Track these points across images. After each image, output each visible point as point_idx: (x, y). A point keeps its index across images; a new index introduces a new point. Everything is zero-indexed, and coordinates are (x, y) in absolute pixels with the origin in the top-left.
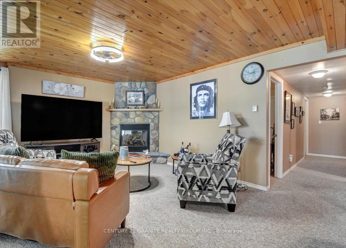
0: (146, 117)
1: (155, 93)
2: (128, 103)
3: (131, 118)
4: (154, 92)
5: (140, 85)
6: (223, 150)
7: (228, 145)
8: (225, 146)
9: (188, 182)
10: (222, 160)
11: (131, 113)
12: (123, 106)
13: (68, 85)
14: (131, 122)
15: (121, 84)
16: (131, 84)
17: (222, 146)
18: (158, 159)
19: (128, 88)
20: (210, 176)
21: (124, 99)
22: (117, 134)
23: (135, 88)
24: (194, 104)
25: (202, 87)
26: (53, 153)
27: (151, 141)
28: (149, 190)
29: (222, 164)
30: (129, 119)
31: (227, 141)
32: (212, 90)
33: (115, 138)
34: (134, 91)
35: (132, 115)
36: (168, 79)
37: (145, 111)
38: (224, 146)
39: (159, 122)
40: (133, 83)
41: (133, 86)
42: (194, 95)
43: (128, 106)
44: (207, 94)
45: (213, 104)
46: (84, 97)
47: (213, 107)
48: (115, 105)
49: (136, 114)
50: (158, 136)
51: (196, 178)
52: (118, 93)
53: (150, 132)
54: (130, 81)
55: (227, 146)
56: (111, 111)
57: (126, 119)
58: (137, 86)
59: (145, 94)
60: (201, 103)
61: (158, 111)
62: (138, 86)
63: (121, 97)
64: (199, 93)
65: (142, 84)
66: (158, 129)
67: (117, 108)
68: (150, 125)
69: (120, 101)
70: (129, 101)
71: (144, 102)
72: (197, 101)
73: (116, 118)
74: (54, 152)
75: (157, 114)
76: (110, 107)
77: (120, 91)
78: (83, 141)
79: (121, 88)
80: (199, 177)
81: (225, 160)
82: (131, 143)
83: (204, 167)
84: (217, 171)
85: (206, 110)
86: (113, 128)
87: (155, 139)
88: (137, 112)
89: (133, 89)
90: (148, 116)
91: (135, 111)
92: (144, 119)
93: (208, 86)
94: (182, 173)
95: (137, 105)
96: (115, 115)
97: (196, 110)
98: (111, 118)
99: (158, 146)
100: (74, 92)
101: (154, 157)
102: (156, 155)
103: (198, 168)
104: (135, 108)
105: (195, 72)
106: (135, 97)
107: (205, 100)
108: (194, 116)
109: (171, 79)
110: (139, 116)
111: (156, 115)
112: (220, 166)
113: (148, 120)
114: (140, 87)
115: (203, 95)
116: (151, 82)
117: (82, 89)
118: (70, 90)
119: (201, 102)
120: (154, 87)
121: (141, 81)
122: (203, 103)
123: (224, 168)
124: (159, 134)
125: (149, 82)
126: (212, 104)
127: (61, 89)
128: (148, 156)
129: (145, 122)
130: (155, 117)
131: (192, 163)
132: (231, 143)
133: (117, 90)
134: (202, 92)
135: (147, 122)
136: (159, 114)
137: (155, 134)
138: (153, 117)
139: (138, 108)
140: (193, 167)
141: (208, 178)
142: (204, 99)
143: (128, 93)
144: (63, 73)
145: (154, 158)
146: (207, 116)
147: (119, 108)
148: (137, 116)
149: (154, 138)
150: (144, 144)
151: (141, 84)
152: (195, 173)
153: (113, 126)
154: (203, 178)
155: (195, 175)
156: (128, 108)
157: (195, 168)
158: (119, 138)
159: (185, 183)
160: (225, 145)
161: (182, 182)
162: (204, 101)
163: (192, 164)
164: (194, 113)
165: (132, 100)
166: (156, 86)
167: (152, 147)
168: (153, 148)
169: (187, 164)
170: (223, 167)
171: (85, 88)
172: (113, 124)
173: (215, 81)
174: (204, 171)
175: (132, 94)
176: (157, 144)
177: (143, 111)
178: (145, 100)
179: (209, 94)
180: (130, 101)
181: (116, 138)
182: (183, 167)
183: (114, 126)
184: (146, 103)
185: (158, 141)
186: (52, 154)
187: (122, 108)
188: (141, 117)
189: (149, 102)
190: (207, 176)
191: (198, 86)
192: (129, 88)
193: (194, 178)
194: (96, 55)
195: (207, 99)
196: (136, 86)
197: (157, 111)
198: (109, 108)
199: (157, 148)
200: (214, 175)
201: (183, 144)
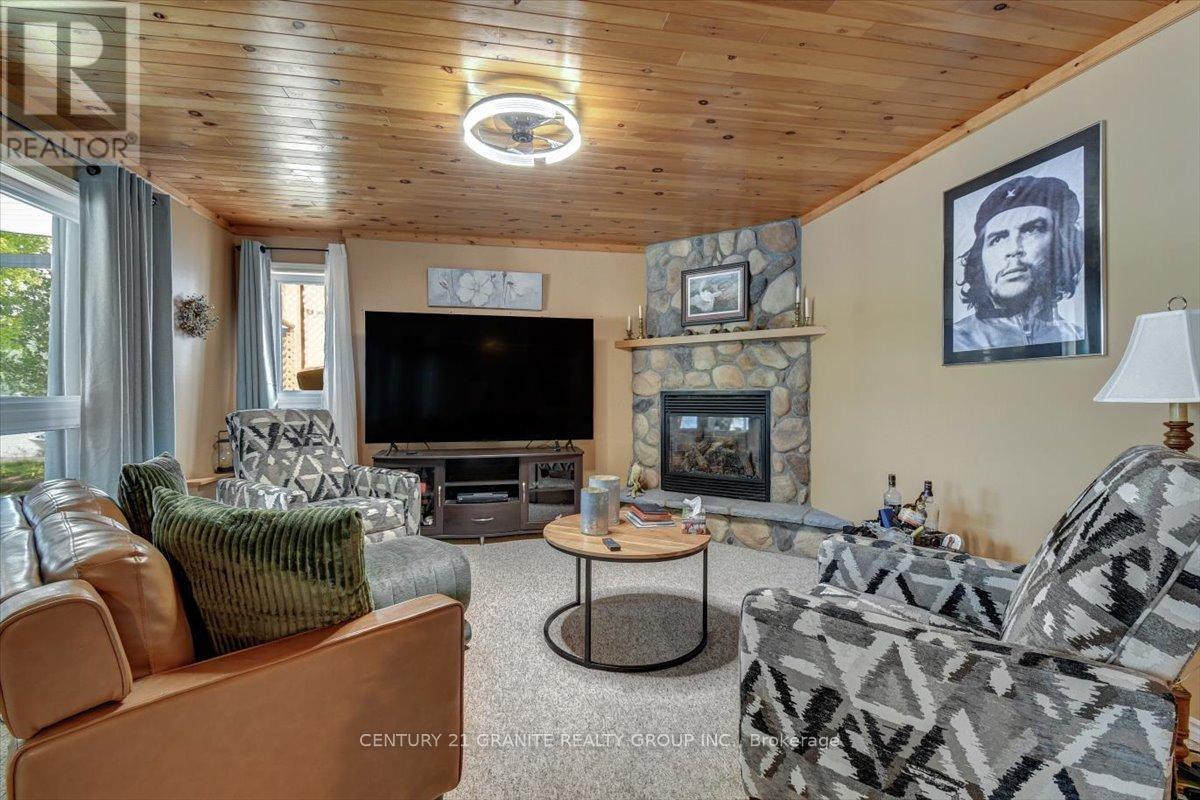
0: (755, 363)
1: (794, 264)
2: (689, 315)
3: (697, 370)
4: (788, 262)
5: (733, 241)
6: (1065, 560)
7: (1108, 529)
8: (1083, 536)
9: (790, 710)
10: (1048, 630)
11: (698, 351)
12: (675, 327)
13: (494, 276)
14: (699, 383)
15: (666, 251)
16: (701, 242)
17: (1071, 531)
18: (801, 536)
19: (690, 260)
20: (935, 716)
21: (676, 303)
22: (651, 426)
23: (714, 258)
24: (967, 287)
25: (1011, 194)
26: (410, 482)
27: (776, 463)
28: (677, 675)
29: (1031, 660)
30: (691, 375)
31: (1106, 500)
32: (1072, 195)
33: (644, 441)
34: (710, 269)
35: (702, 359)
36: (844, 195)
37: (751, 342)
38: (1081, 529)
39: (808, 383)
40: (707, 238)
41: (707, 250)
42: (964, 240)
43: (688, 328)
44: (1038, 224)
45: (1081, 275)
46: (544, 305)
47: (1080, 289)
48: (648, 328)
49: (716, 353)
50: (808, 441)
51: (840, 700)
52: (657, 285)
53: (772, 424)
54: (697, 231)
55: (1095, 538)
56: (634, 349)
57: (681, 373)
58: (722, 247)
59: (753, 273)
60: (1001, 279)
61: (807, 339)
62: (726, 249)
63: (665, 296)
64: (993, 226)
65: (741, 236)
66: (805, 410)
67: (651, 337)
68: (773, 396)
69: (664, 310)
70: (692, 306)
71: (749, 304)
72: (982, 270)
73: (649, 373)
74: (413, 480)
75: (800, 348)
76: (629, 335)
77: (662, 276)
78: (538, 448)
79: (666, 263)
80: (859, 704)
81: (1069, 634)
82: (701, 464)
83: (894, 650)
84: (988, 696)
85: (1035, 310)
86: (640, 406)
87: (792, 453)
88: (721, 348)
89: (706, 263)
90: (762, 361)
91: (714, 344)
92: (747, 373)
93: (1047, 181)
94: (760, 651)
95: (722, 319)
96: (647, 360)
97: (974, 318)
98: (635, 374)
99: (806, 483)
100: (512, 293)
101: (783, 525)
102: (788, 516)
103: (854, 651)
104: (715, 332)
105: (969, 124)
106: (712, 292)
107: (1030, 258)
108: (966, 349)
109: (856, 189)
110: (730, 362)
111: (794, 355)
112: (1011, 668)
113: (766, 373)
114: (735, 248)
115: (1014, 234)
116: (775, 224)
117: (536, 282)
118: (500, 287)
119: (1002, 274)
120: (787, 239)
121: (735, 226)
122: (1016, 275)
123: (1047, 693)
124: (809, 433)
125: (770, 225)
126: (1073, 274)
127: (476, 290)
128: (696, 527)
129: (750, 383)
130: (791, 361)
131: (816, 609)
132: (1127, 521)
133: (655, 273)
134: (1010, 219)
135: (760, 384)
136: (808, 350)
137: (793, 432)
138: (782, 363)
139: (727, 331)
140: (821, 632)
141: (924, 726)
142: (1021, 254)
143: (690, 279)
144: (484, 239)
145: (783, 530)
146: (1035, 342)
147: (659, 336)
148: (720, 360)
149: (787, 447)
150: (749, 471)
151: (736, 237)
152: (838, 672)
153: (639, 399)
154: (890, 716)
155: (831, 684)
156: (691, 333)
157: (832, 643)
158: (659, 442)
159: (773, 711)
160: (1089, 525)
161: (763, 703)
162: (1020, 263)
163: (818, 615)
164: (966, 334)
165: (704, 303)
166: (797, 235)
167: (780, 483)
168: (782, 488)
169: (788, 607)
170: (1035, 685)
171: (546, 279)
172: (639, 392)
173: (1089, 139)
174: (891, 678)
175: (702, 279)
176: (803, 473)
177: (742, 342)
178: (753, 299)
179: (1050, 221)
180: (695, 309)
181: (650, 442)
182: (764, 622)
183: (643, 401)
184: (756, 309)
185: (808, 462)
186: (407, 484)
187: (668, 335)
188: (736, 364)
189: (769, 303)
190: (915, 708)
191: (983, 194)
192: (694, 261)
193: (826, 699)
194: (487, 144)
195: (1043, 250)
196: (717, 248)
197: (802, 337)
198: (627, 337)
199: (803, 492)
200: (960, 721)
201: (894, 484)
